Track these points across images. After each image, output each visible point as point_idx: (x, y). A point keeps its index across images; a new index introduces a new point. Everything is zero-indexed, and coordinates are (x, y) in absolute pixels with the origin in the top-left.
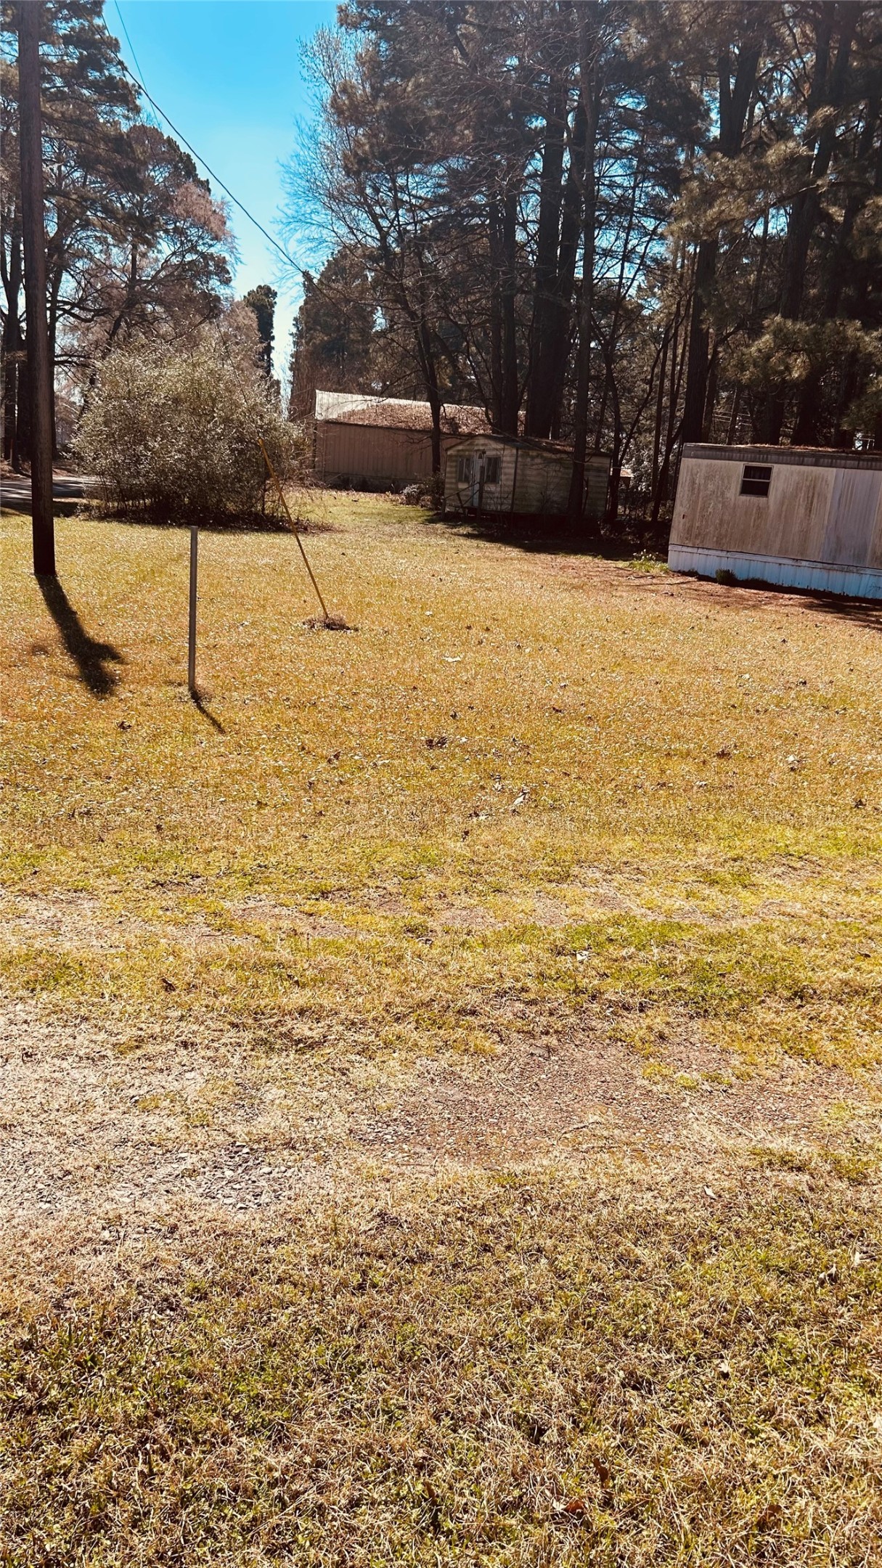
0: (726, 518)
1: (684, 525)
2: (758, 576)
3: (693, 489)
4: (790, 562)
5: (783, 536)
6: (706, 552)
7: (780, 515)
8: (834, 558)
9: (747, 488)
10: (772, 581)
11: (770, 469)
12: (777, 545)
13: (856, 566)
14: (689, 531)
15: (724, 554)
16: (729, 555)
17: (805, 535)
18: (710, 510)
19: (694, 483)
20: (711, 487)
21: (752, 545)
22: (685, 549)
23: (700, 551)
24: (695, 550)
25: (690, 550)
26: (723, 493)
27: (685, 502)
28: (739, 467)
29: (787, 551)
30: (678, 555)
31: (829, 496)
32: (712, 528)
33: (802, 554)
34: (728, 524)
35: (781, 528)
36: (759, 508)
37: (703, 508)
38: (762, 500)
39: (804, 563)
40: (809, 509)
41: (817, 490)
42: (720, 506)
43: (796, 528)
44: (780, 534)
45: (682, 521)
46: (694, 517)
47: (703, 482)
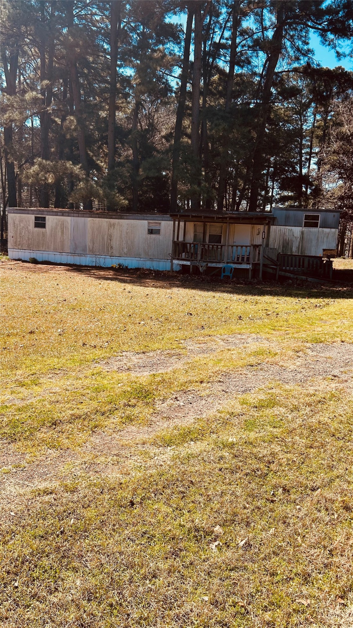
0: (30, 237)
1: (13, 240)
2: (46, 259)
3: (15, 226)
4: (59, 253)
5: (54, 244)
6: (24, 251)
7: (52, 236)
8: (75, 251)
9: (37, 225)
10: (53, 261)
11: (45, 218)
12: (52, 247)
13: (83, 254)
14: (16, 242)
15: (31, 251)
16: (34, 252)
17: (62, 242)
18: (23, 234)
19: (14, 223)
20: (22, 225)
21: (42, 247)
22: (15, 250)
23: (21, 250)
24: (19, 250)
25: (17, 250)
26: (27, 227)
27: (12, 231)
28: (32, 217)
29: (56, 249)
30: (12, 253)
31: (70, 228)
32: (25, 241)
33: (63, 250)
34: (31, 239)
35: (53, 240)
36: (43, 233)
37: (20, 233)
38: (43, 230)
39: (64, 254)
40: (63, 232)
41: (64, 225)
42: (27, 232)
43: (59, 240)
44: (53, 243)
45: (12, 239)
46: (17, 237)
47: (18, 223)
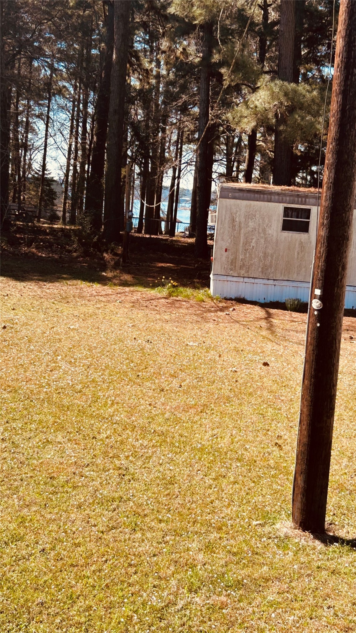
0: (270, 251)
1: (227, 257)
3: (233, 226)
6: (253, 280)
9: (287, 226)
11: (309, 211)
14: (233, 262)
15: (271, 282)
16: (276, 283)
18: (253, 244)
19: (233, 220)
20: (251, 224)
21: (298, 274)
22: (229, 278)
23: (246, 280)
24: (241, 280)
25: (235, 279)
26: (264, 230)
27: (226, 237)
28: (280, 208)
30: (221, 283)
32: (256, 260)
34: (272, 256)
36: (301, 243)
37: (247, 243)
38: (302, 236)
42: (262, 241)
45: (225, 254)
46: (237, 250)
47: (243, 220)
